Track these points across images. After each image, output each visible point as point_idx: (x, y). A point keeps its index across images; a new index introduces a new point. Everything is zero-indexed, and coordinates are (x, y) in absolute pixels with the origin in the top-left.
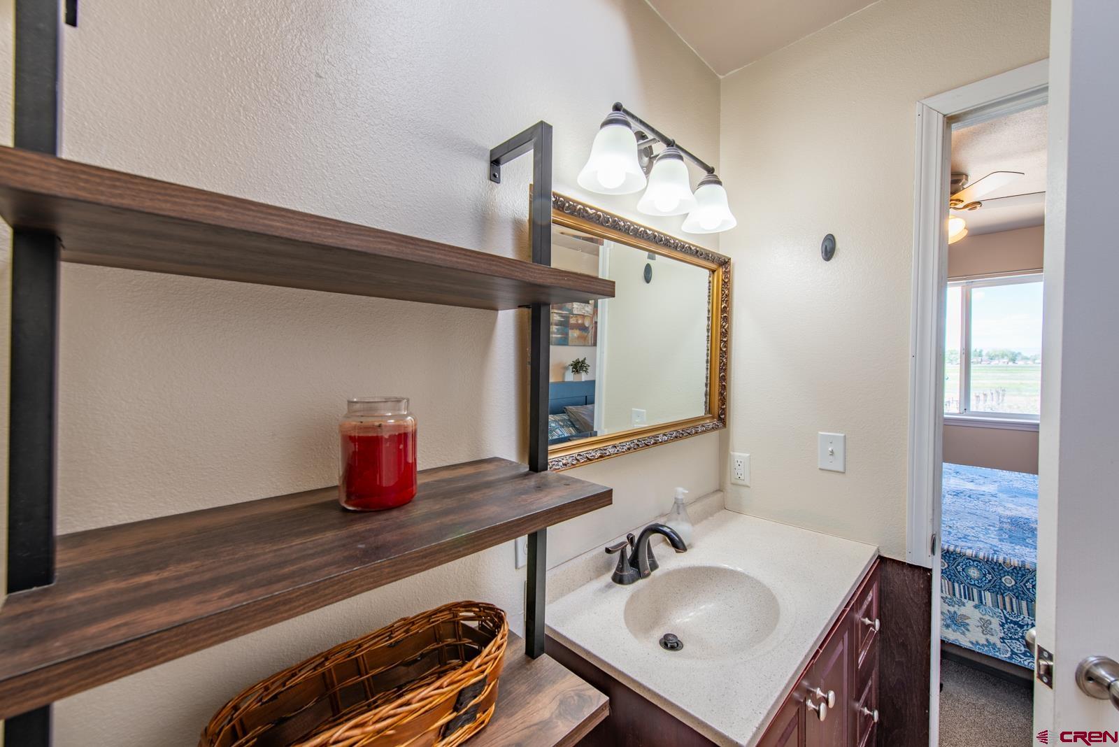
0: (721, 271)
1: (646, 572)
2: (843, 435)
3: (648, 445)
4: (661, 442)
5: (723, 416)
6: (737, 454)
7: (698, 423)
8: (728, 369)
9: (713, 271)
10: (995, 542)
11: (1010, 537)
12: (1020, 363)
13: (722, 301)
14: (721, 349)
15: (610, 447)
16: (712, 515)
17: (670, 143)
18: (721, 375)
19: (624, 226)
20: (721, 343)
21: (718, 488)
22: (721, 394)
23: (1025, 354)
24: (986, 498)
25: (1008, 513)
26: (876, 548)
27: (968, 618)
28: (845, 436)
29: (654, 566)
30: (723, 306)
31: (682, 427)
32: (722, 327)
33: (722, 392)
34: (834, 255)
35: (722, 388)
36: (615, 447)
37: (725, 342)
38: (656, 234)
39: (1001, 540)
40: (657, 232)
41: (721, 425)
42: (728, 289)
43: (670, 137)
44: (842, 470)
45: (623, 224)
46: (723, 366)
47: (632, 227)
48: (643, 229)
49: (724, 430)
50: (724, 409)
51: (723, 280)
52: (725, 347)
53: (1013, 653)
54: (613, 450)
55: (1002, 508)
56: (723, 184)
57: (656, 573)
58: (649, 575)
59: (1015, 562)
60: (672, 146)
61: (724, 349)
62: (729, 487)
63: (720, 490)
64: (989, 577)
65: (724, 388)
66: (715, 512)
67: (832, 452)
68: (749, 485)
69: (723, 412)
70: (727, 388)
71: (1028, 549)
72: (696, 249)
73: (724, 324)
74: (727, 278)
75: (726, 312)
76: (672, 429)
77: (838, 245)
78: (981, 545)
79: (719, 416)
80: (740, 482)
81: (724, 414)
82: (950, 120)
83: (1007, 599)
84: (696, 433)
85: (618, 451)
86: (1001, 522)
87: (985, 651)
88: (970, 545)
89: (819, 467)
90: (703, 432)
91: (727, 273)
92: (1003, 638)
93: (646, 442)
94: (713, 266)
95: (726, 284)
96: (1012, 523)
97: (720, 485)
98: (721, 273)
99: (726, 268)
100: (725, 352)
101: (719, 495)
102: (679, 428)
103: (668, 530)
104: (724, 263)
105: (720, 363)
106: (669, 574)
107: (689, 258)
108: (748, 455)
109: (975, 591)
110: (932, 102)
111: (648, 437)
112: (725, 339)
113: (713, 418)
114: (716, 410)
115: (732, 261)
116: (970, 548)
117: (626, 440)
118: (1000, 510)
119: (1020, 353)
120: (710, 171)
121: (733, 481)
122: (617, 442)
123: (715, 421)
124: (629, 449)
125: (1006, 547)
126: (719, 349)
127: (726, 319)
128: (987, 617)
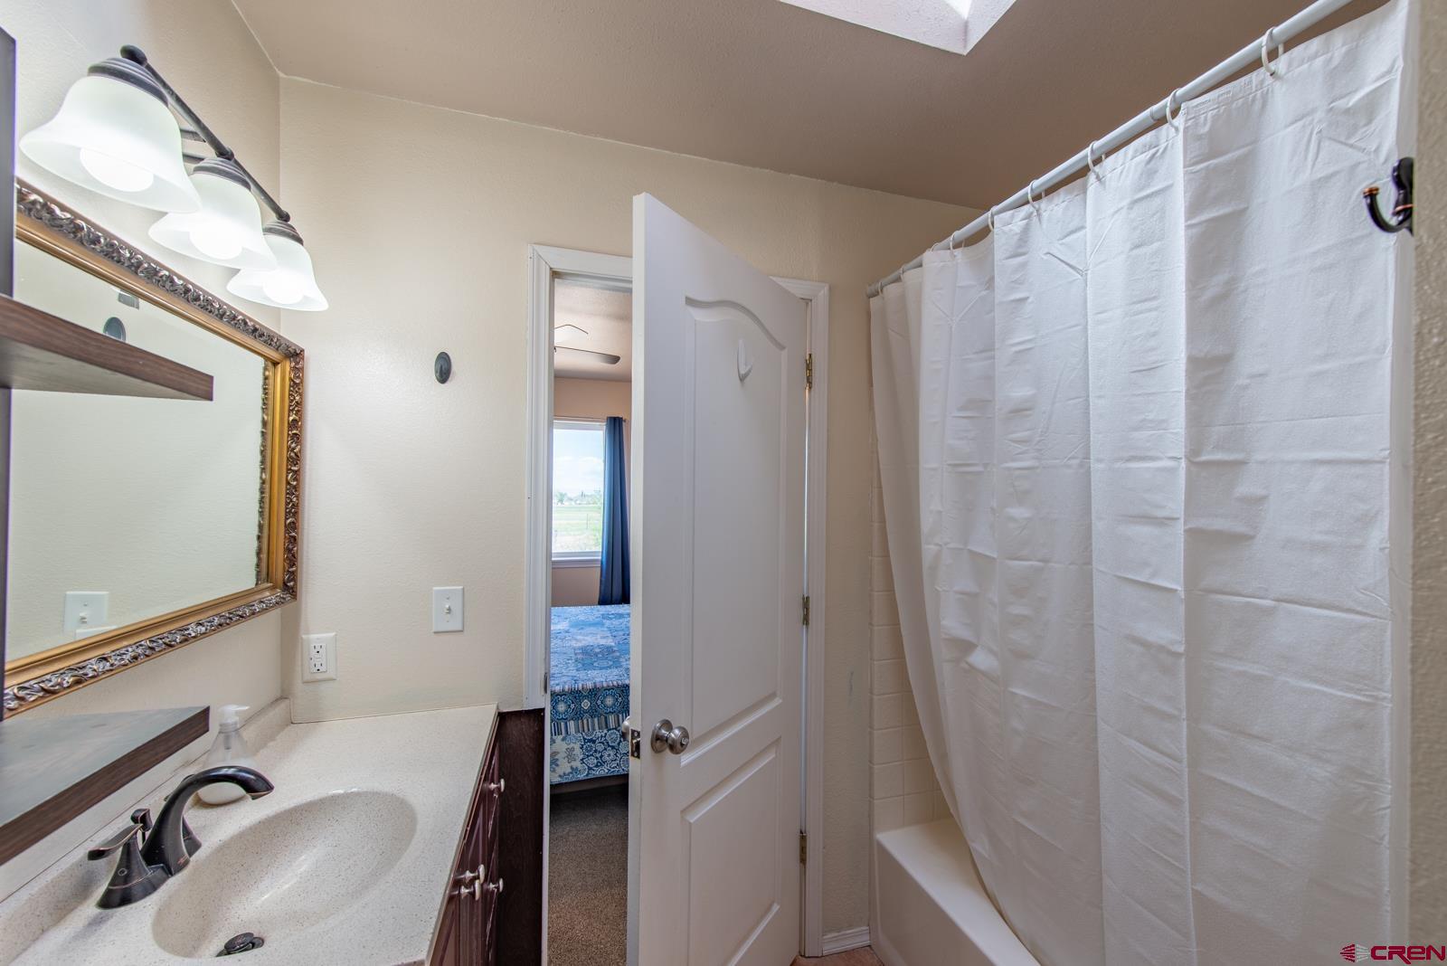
0: (288, 365)
1: (182, 861)
2: (461, 587)
3: (171, 646)
4: (194, 637)
5: (292, 584)
6: (313, 636)
7: (252, 599)
8: (300, 512)
9: (275, 364)
10: (574, 673)
11: (583, 665)
12: (566, 503)
13: (290, 411)
14: (288, 483)
15: (93, 661)
16: (272, 738)
17: (223, 153)
18: (288, 521)
19: (130, 259)
20: (288, 473)
21: (279, 695)
22: (288, 550)
23: (569, 495)
24: (564, 634)
25: (580, 645)
26: (495, 706)
27: (558, 753)
28: (463, 589)
29: (194, 846)
30: (291, 418)
31: (228, 607)
32: (290, 449)
33: (290, 547)
34: (450, 379)
35: (290, 542)
36: (105, 659)
37: (295, 472)
38: (190, 287)
39: (577, 670)
40: (192, 284)
41: (288, 597)
42: (301, 395)
43: (227, 144)
44: (460, 628)
45: (128, 255)
46: (292, 508)
47: (146, 265)
48: (167, 273)
49: (294, 604)
50: (293, 573)
51: (291, 380)
52: (295, 479)
53: (590, 769)
54: (101, 665)
55: (574, 642)
56: (304, 243)
57: (199, 855)
58: (186, 863)
59: (590, 685)
60: (229, 159)
61: (295, 483)
62: (299, 688)
63: (283, 696)
64: (572, 706)
65: (294, 540)
66: (279, 733)
67: (449, 609)
68: (334, 677)
69: (293, 576)
70: (299, 541)
71: (596, 672)
72: (254, 326)
73: (293, 445)
74: (298, 377)
75: (297, 428)
76: (211, 613)
77: (454, 368)
78: (565, 679)
79: (285, 584)
80: (319, 676)
81: (294, 580)
82: (555, 274)
83: (585, 721)
84: (253, 614)
85: (112, 665)
86: (576, 654)
87: (570, 778)
88: (557, 682)
89: (434, 630)
90: (263, 611)
91: (298, 371)
92: (582, 760)
93: (167, 641)
94: (275, 355)
95: (297, 385)
96: (583, 653)
97: (283, 690)
98: (288, 369)
99: (297, 363)
100: (295, 487)
101: (283, 705)
102: (223, 610)
103: (231, 772)
104: (295, 355)
105: (287, 504)
106: (224, 848)
107: (239, 336)
108: (333, 634)
109: (562, 724)
110: (542, 250)
111: (170, 632)
112: (296, 468)
113: (274, 588)
114: (279, 574)
115: (306, 354)
116: (558, 685)
117: (125, 643)
118: (574, 644)
119: (566, 494)
120: (284, 217)
121: (308, 677)
122: (106, 651)
123: (279, 592)
124: (135, 658)
125: (582, 675)
126: (284, 482)
127: (297, 438)
128: (570, 746)
